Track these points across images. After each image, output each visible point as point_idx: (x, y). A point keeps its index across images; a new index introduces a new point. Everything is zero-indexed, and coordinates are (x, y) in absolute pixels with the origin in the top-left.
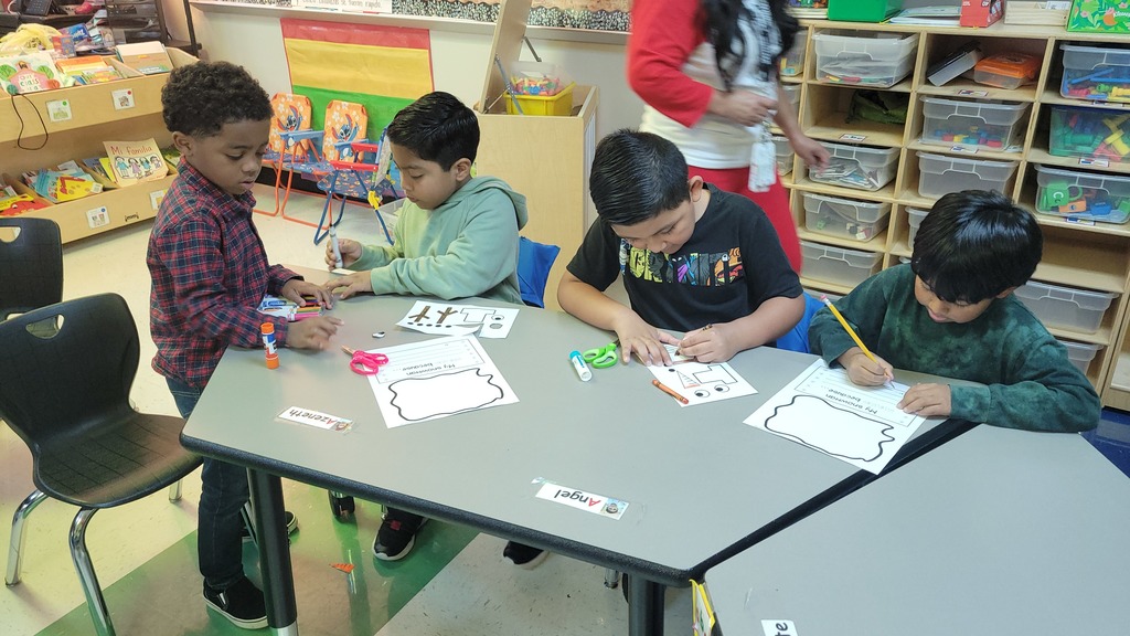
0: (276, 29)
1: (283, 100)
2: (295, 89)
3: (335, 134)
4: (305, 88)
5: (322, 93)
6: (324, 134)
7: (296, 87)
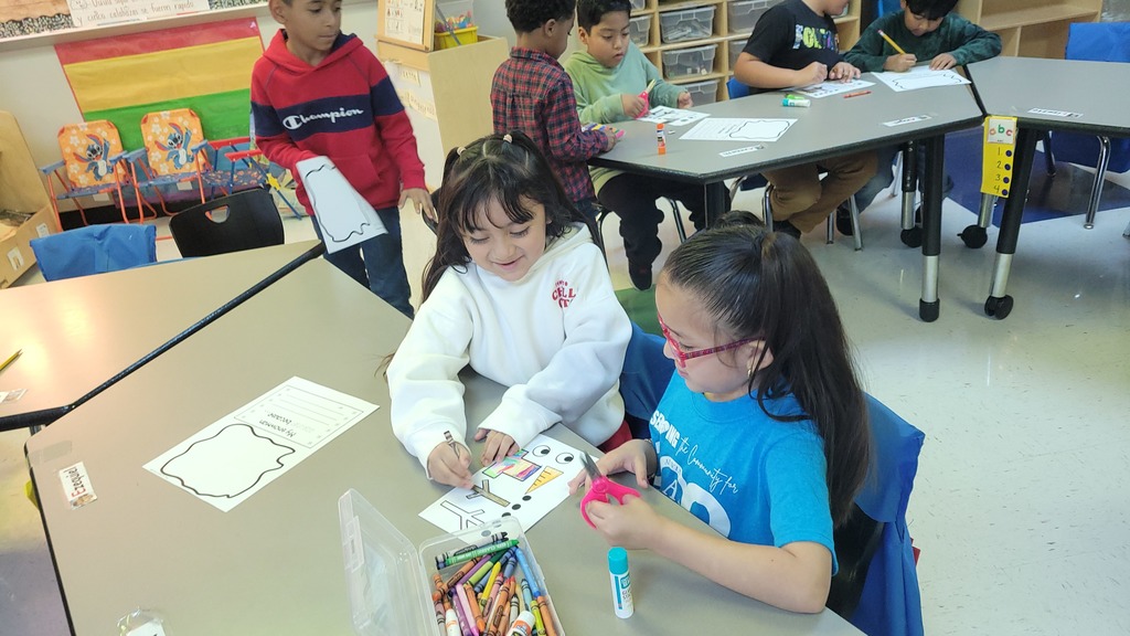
0: (51, 59)
1: (74, 132)
2: (86, 117)
3: (161, 147)
4: (104, 112)
5: (131, 111)
6: (147, 151)
7: (87, 114)
